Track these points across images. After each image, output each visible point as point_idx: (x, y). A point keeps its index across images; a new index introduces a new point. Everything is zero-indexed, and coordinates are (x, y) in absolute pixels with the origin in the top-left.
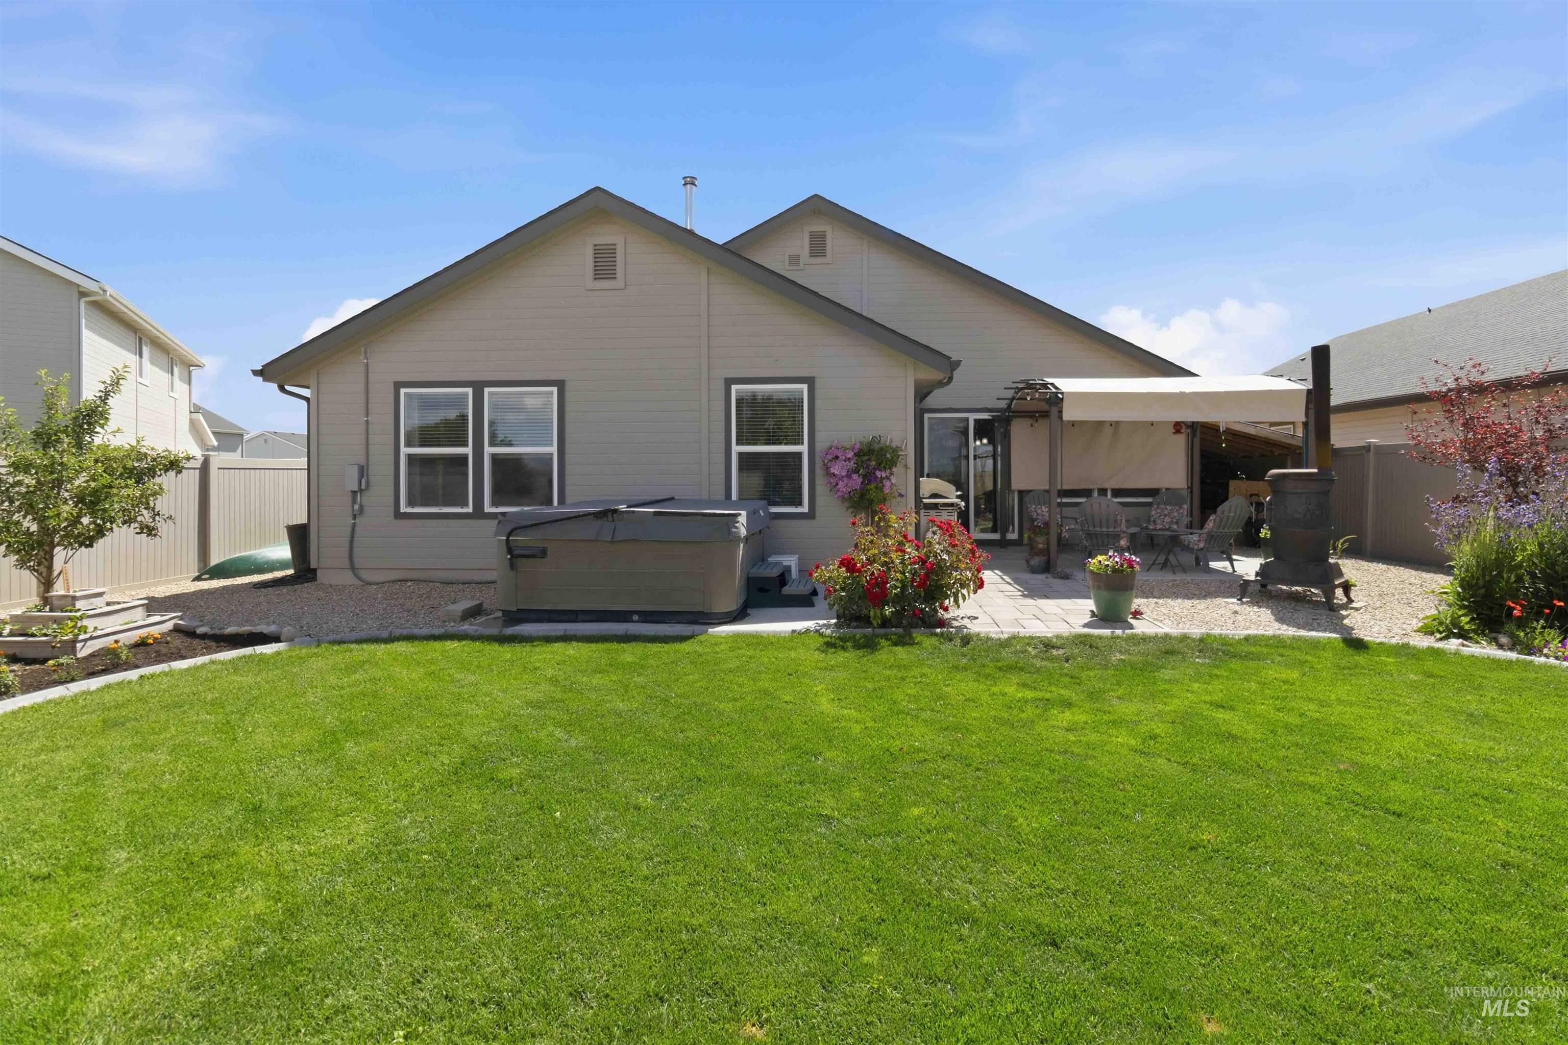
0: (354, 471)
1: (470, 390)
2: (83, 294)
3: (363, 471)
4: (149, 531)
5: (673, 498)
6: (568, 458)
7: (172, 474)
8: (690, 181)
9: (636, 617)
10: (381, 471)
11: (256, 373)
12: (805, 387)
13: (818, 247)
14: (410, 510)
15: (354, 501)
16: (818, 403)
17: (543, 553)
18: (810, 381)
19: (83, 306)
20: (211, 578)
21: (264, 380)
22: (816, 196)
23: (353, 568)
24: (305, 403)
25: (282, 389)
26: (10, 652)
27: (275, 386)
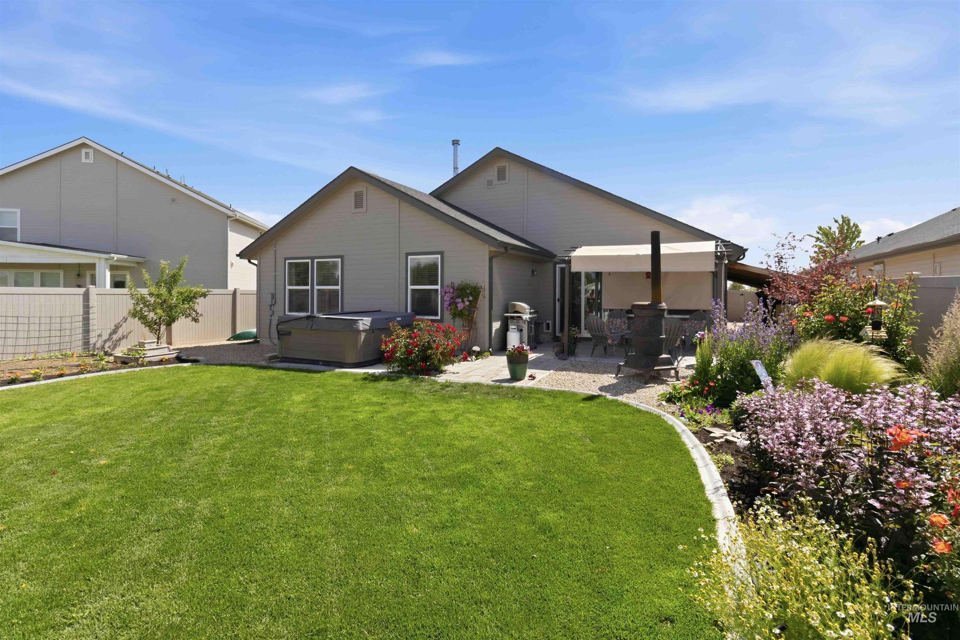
0: (270, 297)
1: (309, 261)
2: (229, 217)
3: (274, 296)
4: (196, 320)
5: (380, 311)
6: (345, 291)
7: (202, 298)
8: (455, 143)
9: (321, 363)
10: (279, 296)
11: (237, 255)
12: (439, 256)
13: (501, 175)
14: (289, 314)
15: (271, 308)
16: (446, 265)
17: (290, 334)
18: (442, 253)
19: (228, 222)
20: (234, 340)
21: (241, 258)
22: (497, 148)
23: (270, 338)
24: (255, 267)
25: (250, 262)
26: (122, 360)
27: (246, 261)
